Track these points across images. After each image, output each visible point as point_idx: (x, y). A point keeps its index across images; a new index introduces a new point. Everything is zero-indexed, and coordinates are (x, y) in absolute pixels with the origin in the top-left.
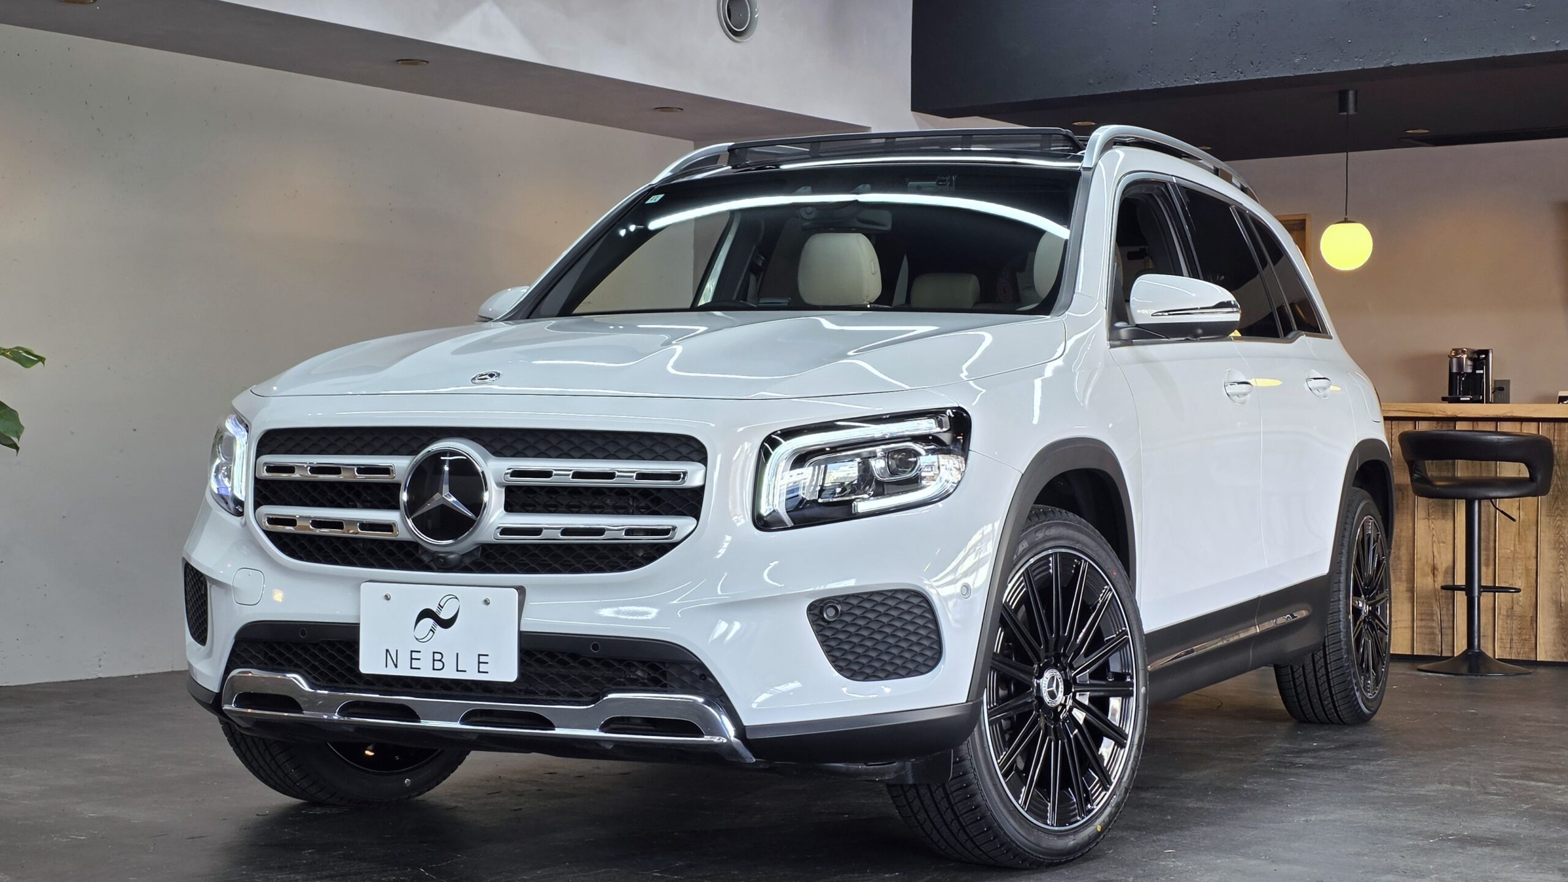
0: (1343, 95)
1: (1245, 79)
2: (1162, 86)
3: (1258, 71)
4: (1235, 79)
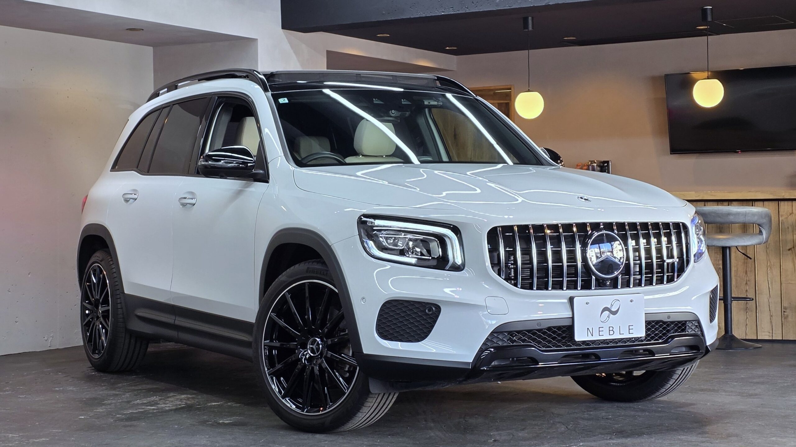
0: (525, 20)
1: (469, 11)
2: (424, 15)
3: (476, 7)
4: (464, 12)
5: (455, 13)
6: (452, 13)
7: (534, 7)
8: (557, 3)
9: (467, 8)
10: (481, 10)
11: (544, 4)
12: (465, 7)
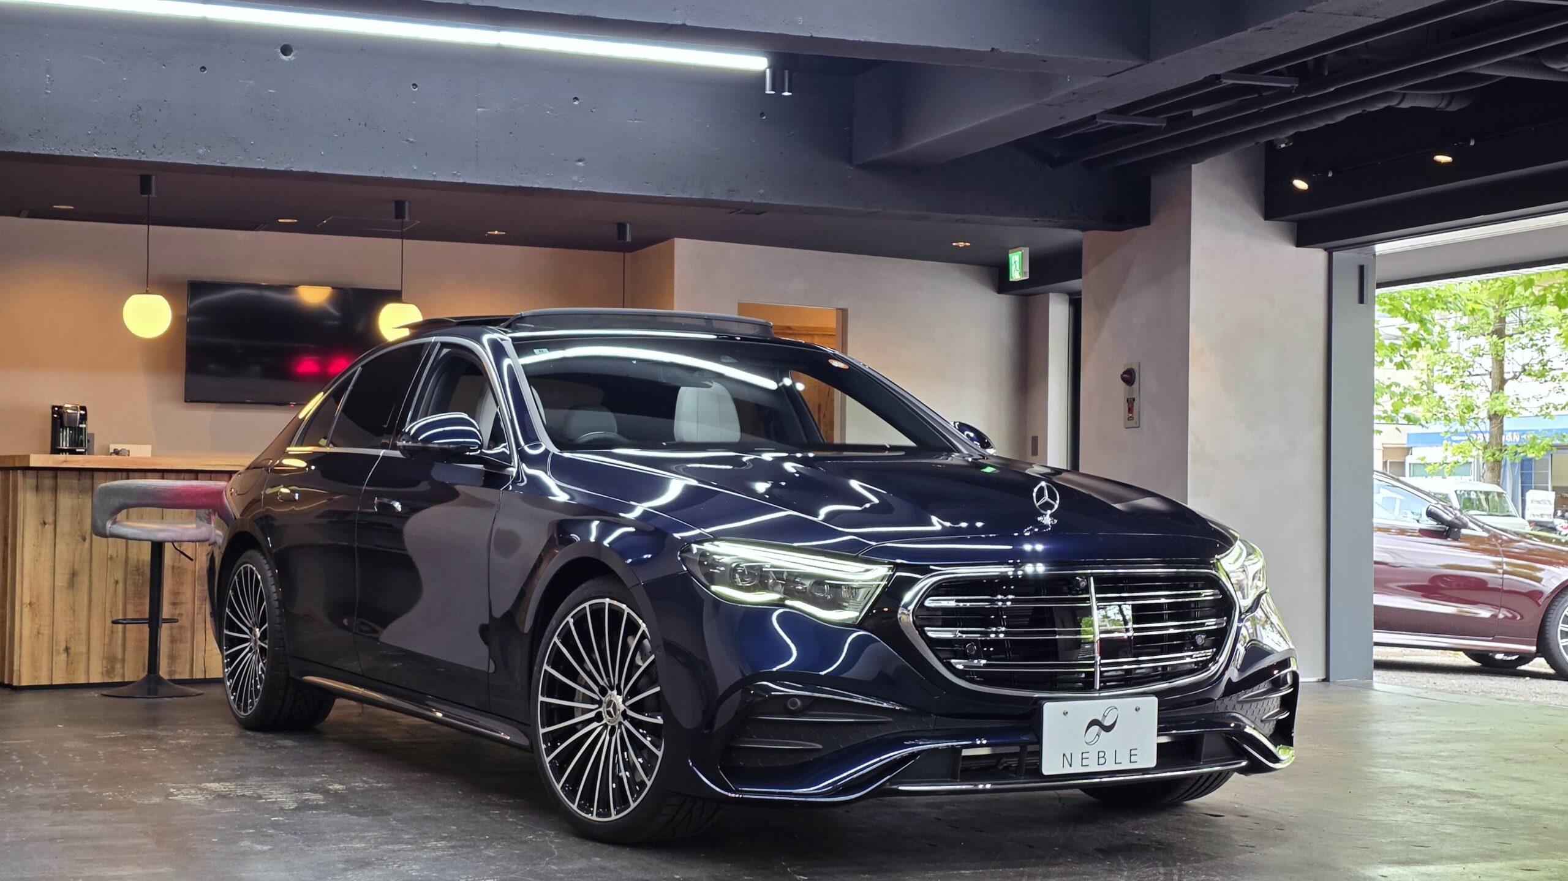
1: (146, 159)
2: (57, 153)
3: (161, 154)
4: (137, 158)
5: (121, 158)
6: (114, 157)
7: (265, 170)
8: (304, 170)
9: (143, 154)
10: (169, 161)
11: (283, 169)
12: (140, 152)
